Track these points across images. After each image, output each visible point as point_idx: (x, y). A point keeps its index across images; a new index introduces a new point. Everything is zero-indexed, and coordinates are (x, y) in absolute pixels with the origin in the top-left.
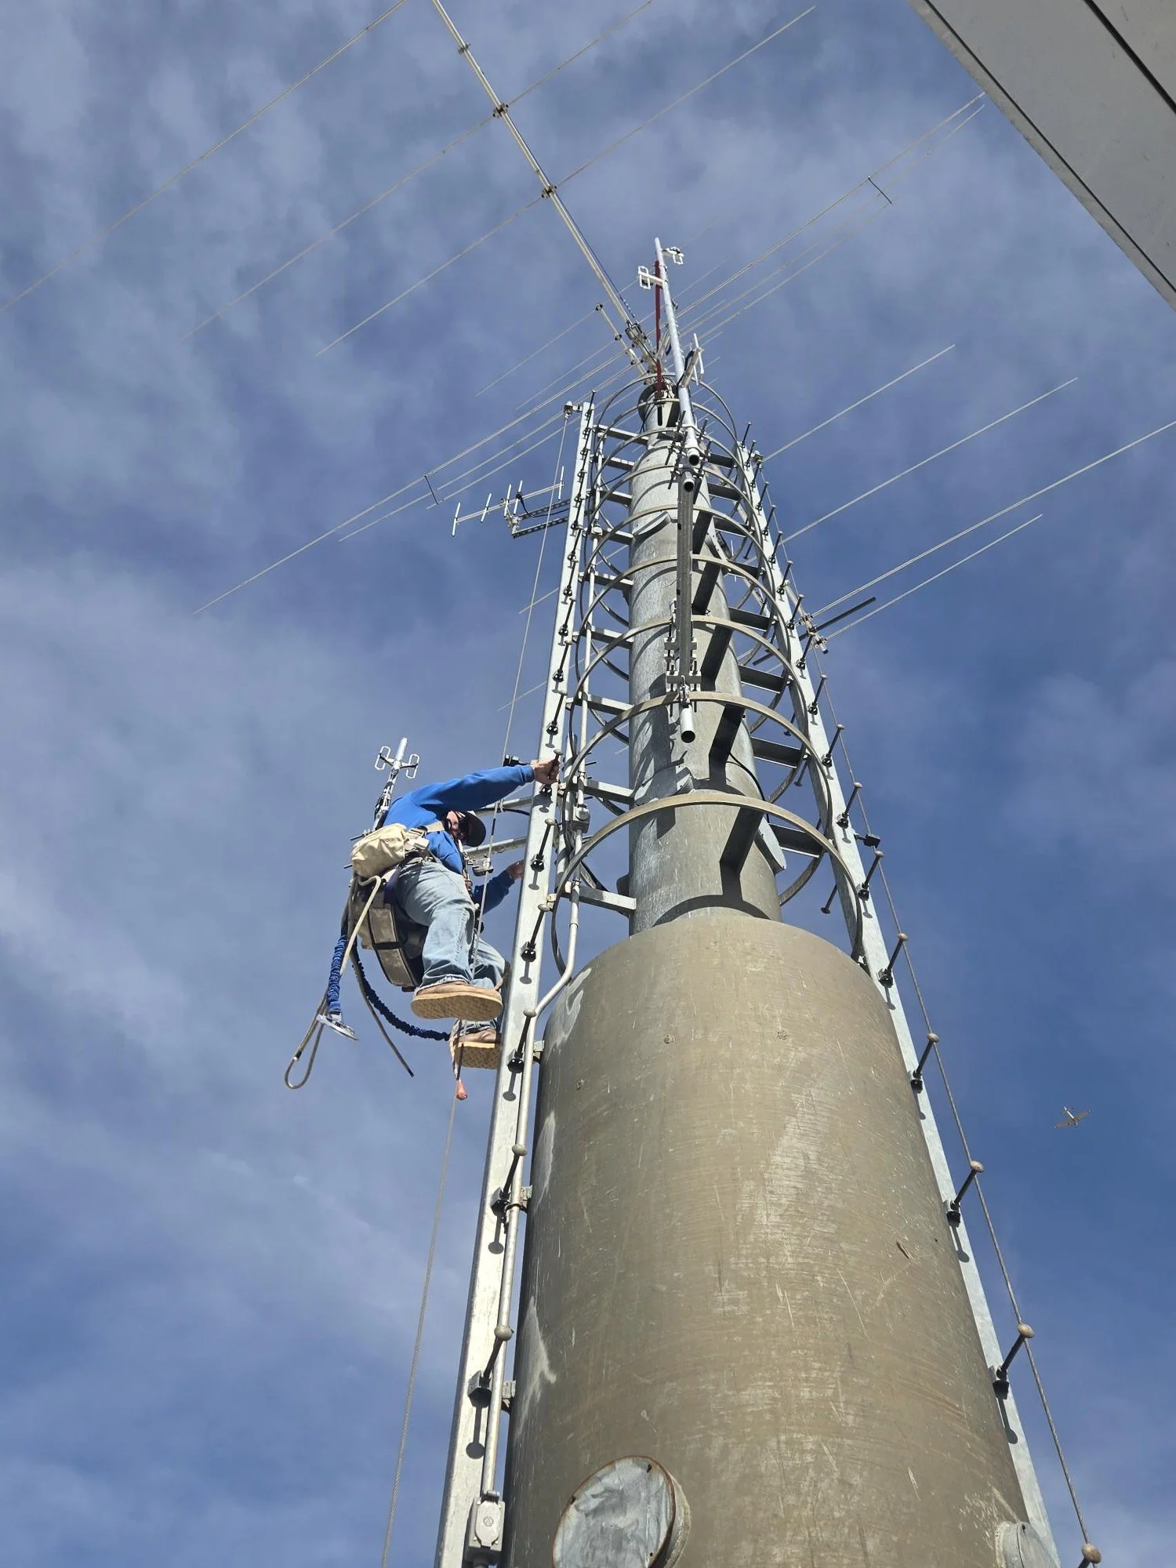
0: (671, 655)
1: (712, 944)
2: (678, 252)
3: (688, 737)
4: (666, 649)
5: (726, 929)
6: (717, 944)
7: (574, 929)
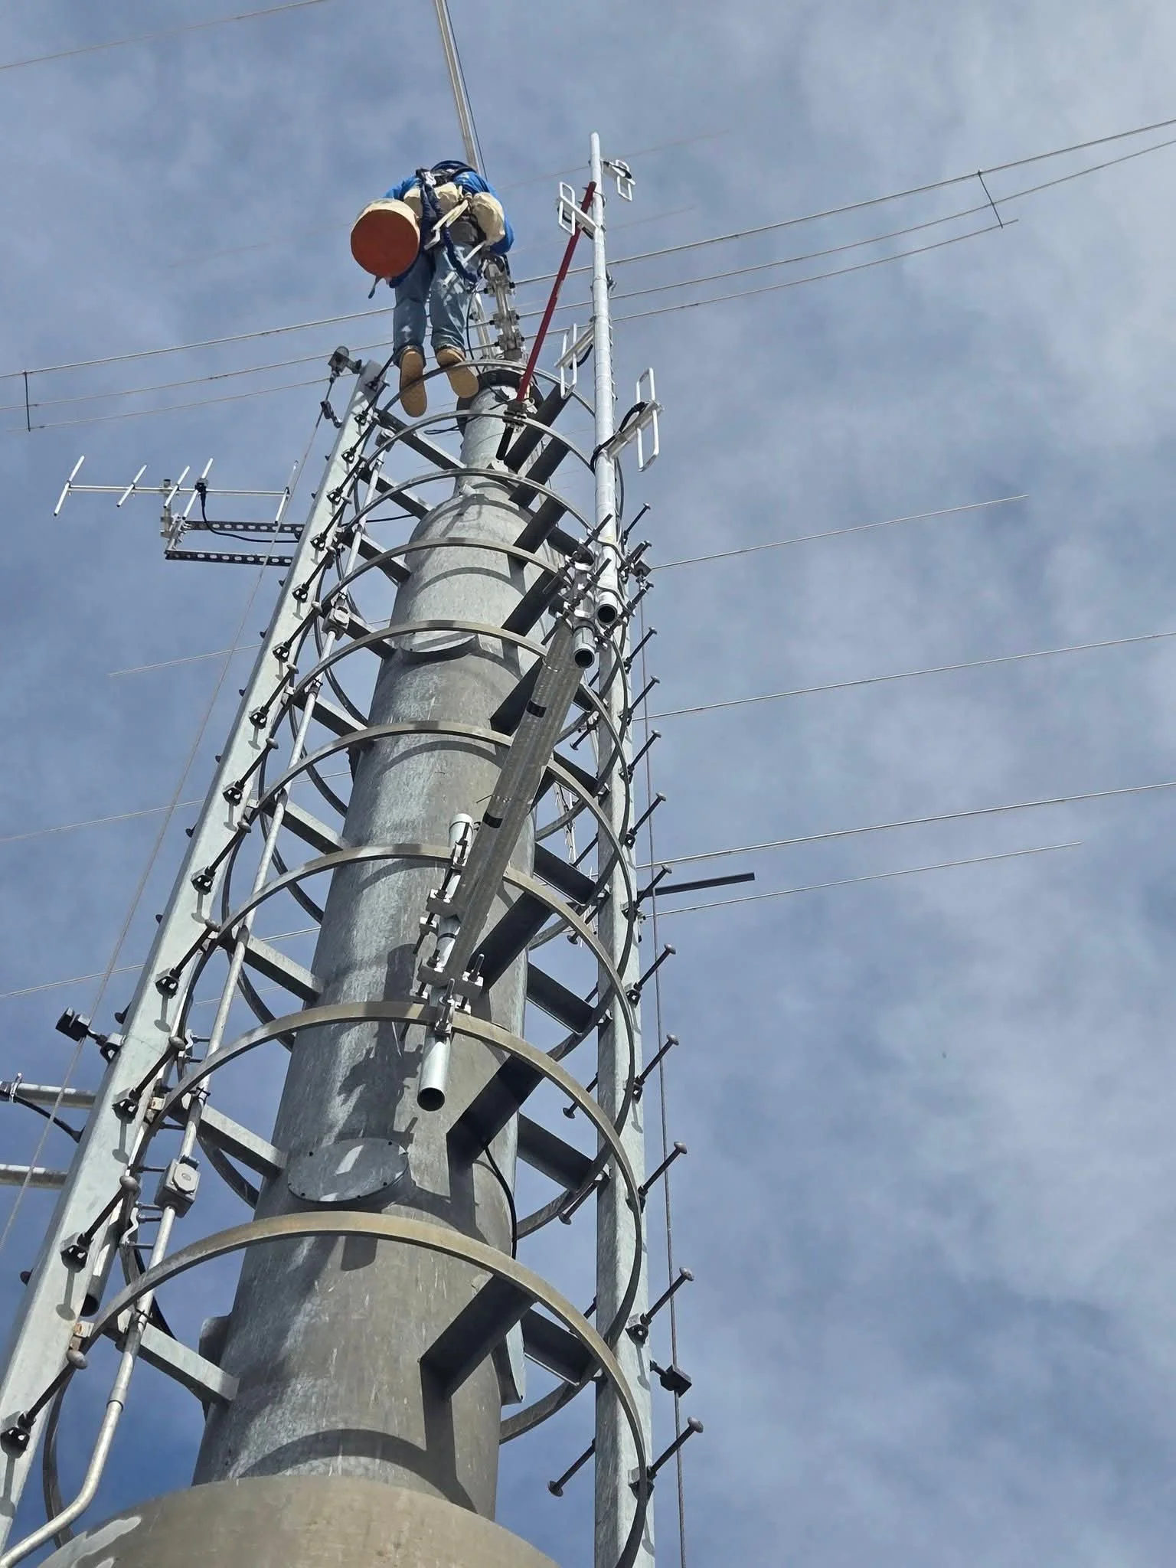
0: (434, 924)
1: (390, 1547)
2: (628, 176)
3: (431, 1099)
4: (427, 910)
5: (422, 1523)
6: (400, 1550)
7: (115, 1407)
